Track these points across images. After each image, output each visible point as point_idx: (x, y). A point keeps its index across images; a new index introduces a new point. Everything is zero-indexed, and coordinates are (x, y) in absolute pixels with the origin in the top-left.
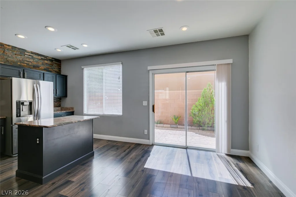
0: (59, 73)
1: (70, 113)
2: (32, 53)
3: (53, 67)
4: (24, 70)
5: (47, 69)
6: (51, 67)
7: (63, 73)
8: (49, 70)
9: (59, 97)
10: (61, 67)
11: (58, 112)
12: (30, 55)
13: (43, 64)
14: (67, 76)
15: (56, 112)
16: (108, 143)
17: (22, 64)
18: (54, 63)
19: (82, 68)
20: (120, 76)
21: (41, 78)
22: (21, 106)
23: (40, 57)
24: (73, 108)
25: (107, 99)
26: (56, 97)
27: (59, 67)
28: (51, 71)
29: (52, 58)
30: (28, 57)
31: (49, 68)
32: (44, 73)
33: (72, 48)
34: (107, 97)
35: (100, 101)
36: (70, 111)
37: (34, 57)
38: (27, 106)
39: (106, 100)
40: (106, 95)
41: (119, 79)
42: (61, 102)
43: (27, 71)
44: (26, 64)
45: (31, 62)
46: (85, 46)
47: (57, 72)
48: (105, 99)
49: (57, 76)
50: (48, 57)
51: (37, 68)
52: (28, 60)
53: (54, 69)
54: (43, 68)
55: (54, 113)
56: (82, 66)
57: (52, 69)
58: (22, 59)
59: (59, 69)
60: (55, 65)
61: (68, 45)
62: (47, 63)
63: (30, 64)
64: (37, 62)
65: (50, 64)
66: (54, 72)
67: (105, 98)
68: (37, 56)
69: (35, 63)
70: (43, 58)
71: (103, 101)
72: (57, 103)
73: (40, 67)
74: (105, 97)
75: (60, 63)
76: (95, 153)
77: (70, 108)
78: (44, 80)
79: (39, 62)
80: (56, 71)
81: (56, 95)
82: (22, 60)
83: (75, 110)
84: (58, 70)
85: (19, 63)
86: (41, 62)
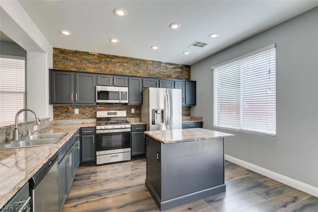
0: (188, 79)
1: (198, 123)
2: (166, 64)
3: (183, 74)
4: (159, 80)
5: (178, 77)
6: (181, 74)
7: (192, 79)
8: (180, 77)
9: (189, 105)
10: (190, 73)
11: (186, 122)
12: (164, 66)
13: (174, 73)
14: (196, 81)
15: (185, 122)
16: (247, 174)
17: (159, 75)
18: (184, 70)
19: (212, 69)
20: (271, 69)
21: (172, 86)
22: (156, 114)
23: (172, 67)
24: (201, 118)
25: (247, 107)
26: (185, 105)
27: (189, 74)
28: (181, 79)
29: (182, 65)
30: (163, 69)
31: (179, 76)
32: (174, 81)
33: (199, 45)
34: (246, 104)
35: (236, 110)
36: (198, 121)
37: (168, 67)
38: (160, 114)
39: (245, 108)
40: (245, 102)
41: (269, 74)
42: (190, 110)
43: (162, 81)
44: (162, 75)
45: (165, 72)
46: (214, 36)
47: (187, 79)
48: (243, 108)
49: (186, 83)
50: (179, 64)
51: (170, 77)
52: (164, 71)
53: (184, 76)
54: (175, 77)
55: (182, 123)
56: (211, 67)
57: (182, 76)
58: (159, 70)
59: (189, 76)
60: (185, 72)
61: (195, 43)
62: (178, 71)
63: (165, 74)
64: (170, 72)
65: (181, 72)
66: (184, 79)
67: (244, 106)
68: (170, 65)
69: (168, 73)
70: (175, 66)
71: (240, 110)
72: (187, 111)
73: (172, 76)
74: (243, 104)
75: (189, 69)
76: (226, 187)
77: (199, 117)
78: (175, 88)
79: (172, 71)
80: (185, 79)
81: (185, 104)
82: (159, 72)
83: (204, 120)
84: (187, 77)
85: (157, 75)
86: (173, 71)
